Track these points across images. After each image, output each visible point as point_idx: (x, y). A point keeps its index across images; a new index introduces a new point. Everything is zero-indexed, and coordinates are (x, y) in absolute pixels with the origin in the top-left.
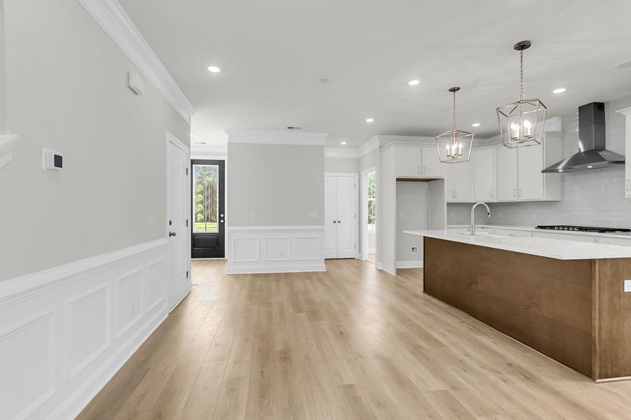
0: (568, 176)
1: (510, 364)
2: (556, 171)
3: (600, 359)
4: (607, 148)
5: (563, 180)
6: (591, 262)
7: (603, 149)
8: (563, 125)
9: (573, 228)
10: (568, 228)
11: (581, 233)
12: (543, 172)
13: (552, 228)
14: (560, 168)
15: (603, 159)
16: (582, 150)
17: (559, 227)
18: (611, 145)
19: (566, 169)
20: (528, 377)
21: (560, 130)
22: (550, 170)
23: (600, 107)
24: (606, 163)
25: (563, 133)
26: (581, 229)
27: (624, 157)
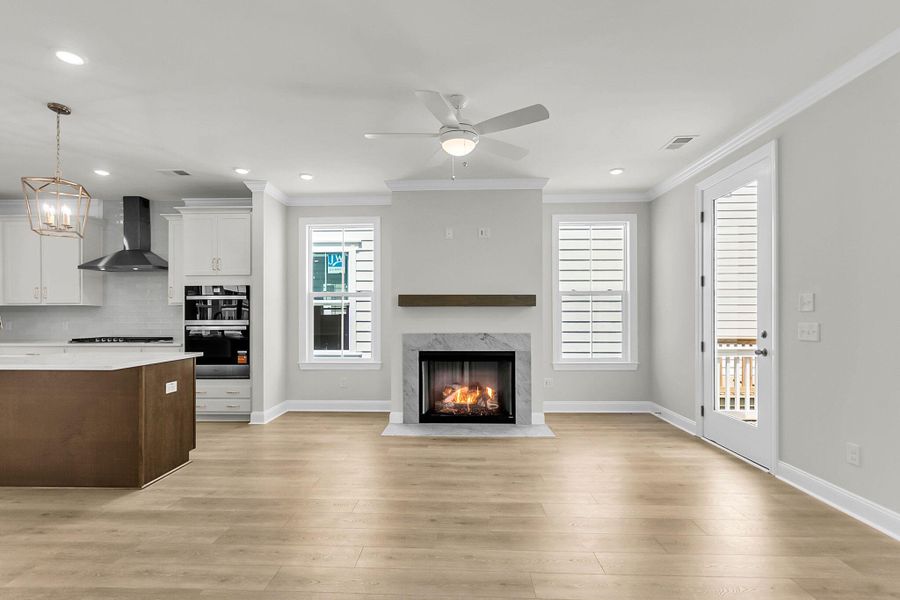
0: (111, 276)
1: (44, 515)
2: (98, 269)
3: (146, 464)
4: (152, 250)
5: (105, 281)
6: (138, 369)
7: (148, 250)
8: (106, 212)
9: (118, 339)
10: (112, 339)
11: (126, 344)
12: (79, 267)
13: (92, 340)
14: (101, 264)
15: (147, 262)
16: (127, 248)
17: (100, 339)
18: (156, 248)
19: (110, 267)
20: (71, 516)
21: (101, 217)
22: (89, 266)
23: (144, 203)
24: (150, 267)
25: (104, 222)
26: (126, 340)
27: (167, 263)
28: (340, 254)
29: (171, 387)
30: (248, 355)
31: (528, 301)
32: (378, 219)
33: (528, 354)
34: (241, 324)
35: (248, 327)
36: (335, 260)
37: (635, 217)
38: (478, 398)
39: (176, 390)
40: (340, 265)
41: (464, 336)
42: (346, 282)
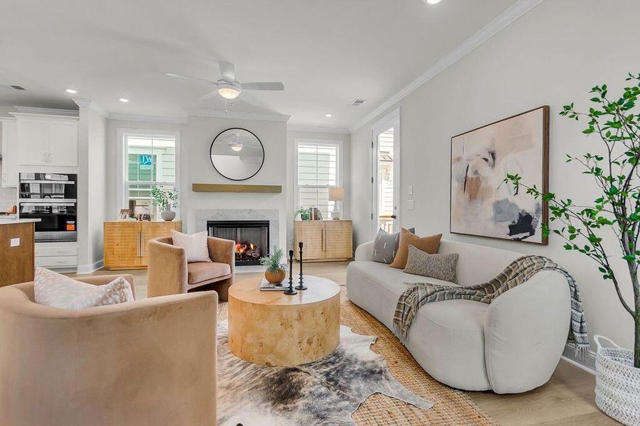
27: (1, 155)
28: (149, 156)
29: (15, 242)
30: (75, 224)
31: (277, 189)
32: (179, 133)
33: (277, 222)
34: (70, 202)
35: (76, 204)
36: (146, 160)
37: (341, 142)
38: (246, 250)
39: (19, 245)
40: (149, 163)
41: (237, 211)
42: (155, 174)
